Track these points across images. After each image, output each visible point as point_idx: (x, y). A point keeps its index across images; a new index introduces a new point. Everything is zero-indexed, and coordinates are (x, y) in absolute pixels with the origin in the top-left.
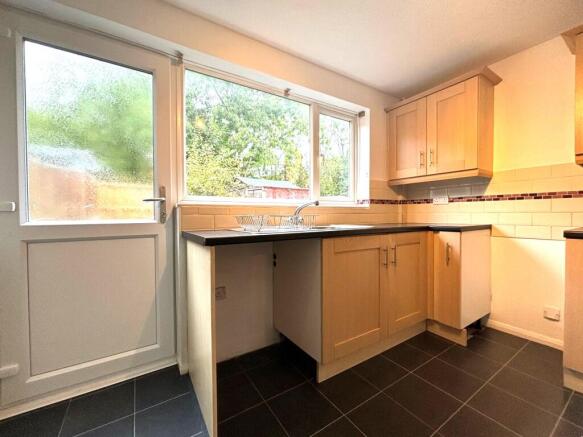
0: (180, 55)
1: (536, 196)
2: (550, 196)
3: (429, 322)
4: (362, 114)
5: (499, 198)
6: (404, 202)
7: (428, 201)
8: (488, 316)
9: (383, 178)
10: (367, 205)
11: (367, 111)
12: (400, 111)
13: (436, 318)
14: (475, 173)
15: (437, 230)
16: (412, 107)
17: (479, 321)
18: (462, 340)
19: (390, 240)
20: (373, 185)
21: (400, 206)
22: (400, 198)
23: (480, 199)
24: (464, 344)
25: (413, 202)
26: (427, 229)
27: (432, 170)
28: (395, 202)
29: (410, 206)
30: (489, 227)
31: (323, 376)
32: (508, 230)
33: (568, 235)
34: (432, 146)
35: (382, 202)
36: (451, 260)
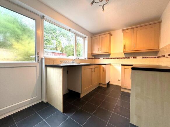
0: (43, 16)
1: (117, 58)
2: (119, 58)
3: (100, 84)
4: (86, 37)
5: (112, 58)
6: (94, 59)
7: (99, 58)
8: (110, 82)
9: (90, 53)
10: (87, 59)
11: (87, 37)
12: (94, 38)
13: (101, 83)
14: (108, 53)
15: (101, 64)
16: (96, 37)
17: (108, 83)
18: (106, 86)
19: (93, 67)
20: (88, 54)
21: (93, 59)
22: (93, 58)
23: (109, 58)
24: (106, 87)
25: (96, 59)
26: (100, 64)
27: (100, 52)
28: (92, 59)
29: (95, 59)
30: (110, 64)
31: (82, 96)
32: (113, 65)
33: (122, 65)
34: (100, 47)
35: (90, 58)
36: (104, 70)
